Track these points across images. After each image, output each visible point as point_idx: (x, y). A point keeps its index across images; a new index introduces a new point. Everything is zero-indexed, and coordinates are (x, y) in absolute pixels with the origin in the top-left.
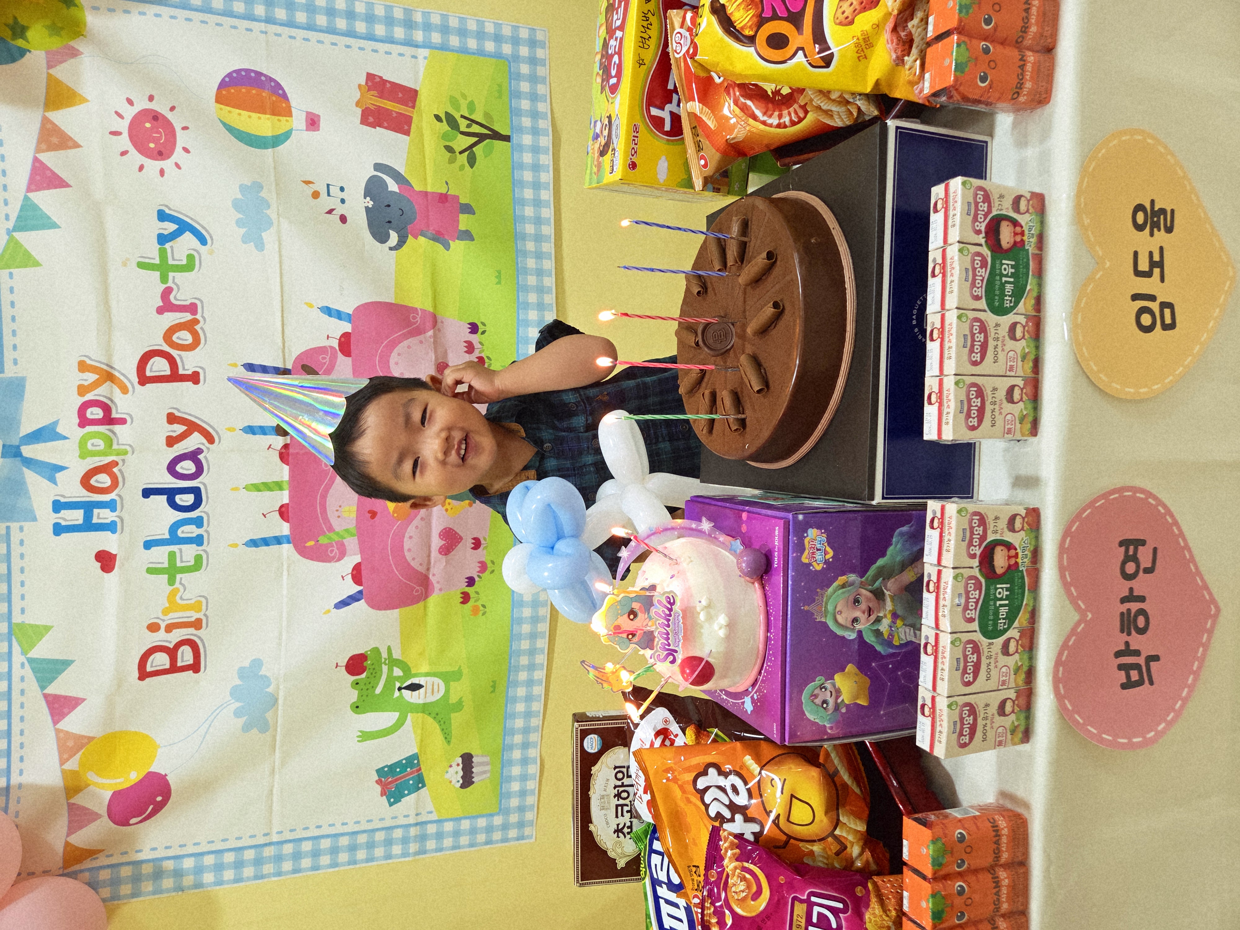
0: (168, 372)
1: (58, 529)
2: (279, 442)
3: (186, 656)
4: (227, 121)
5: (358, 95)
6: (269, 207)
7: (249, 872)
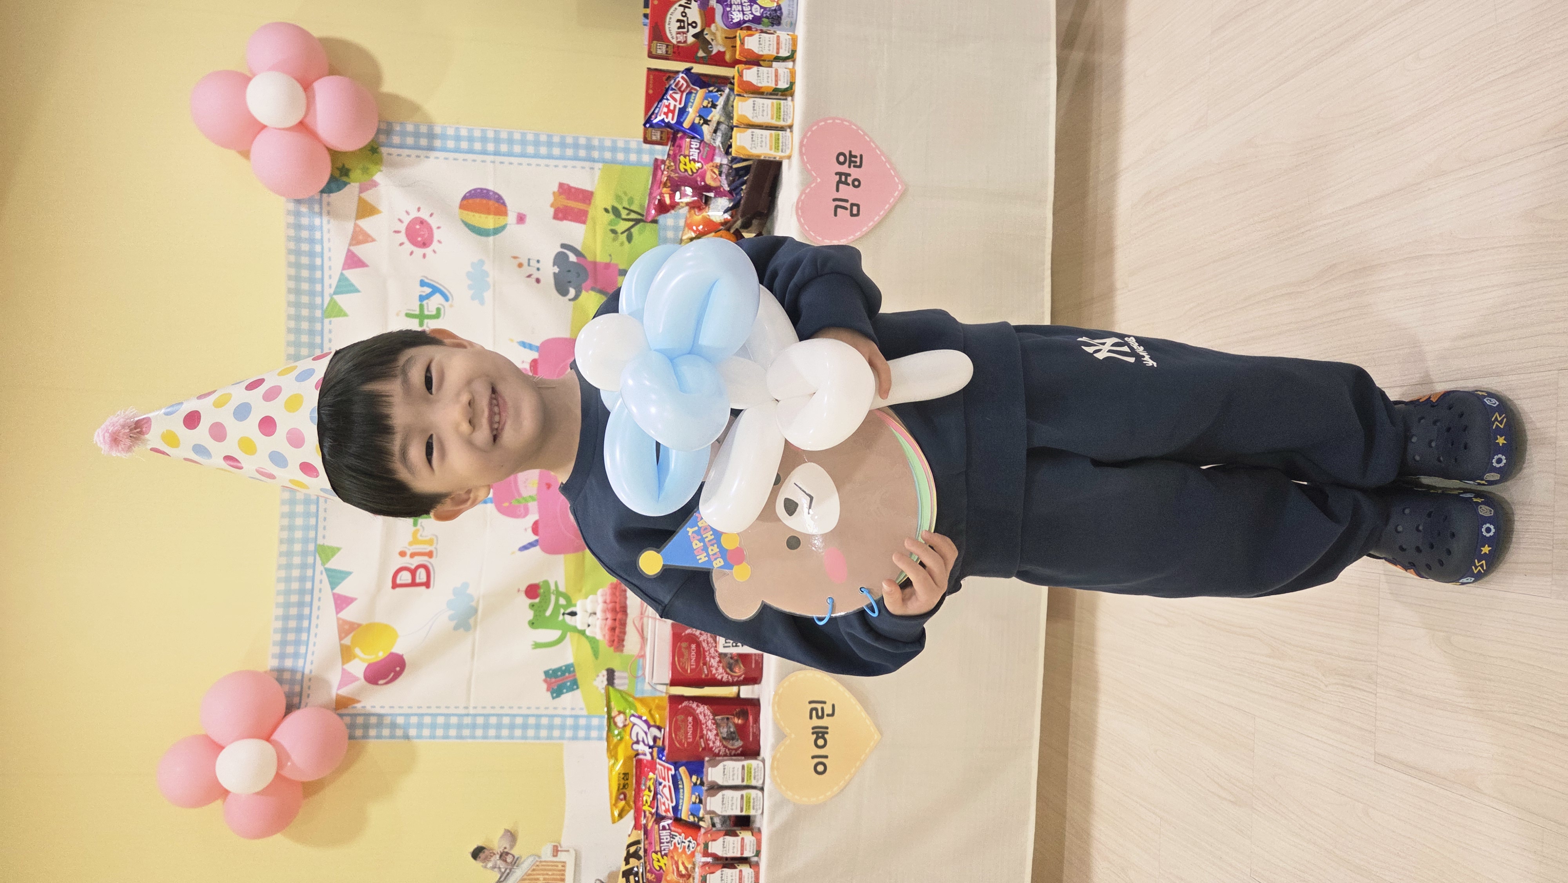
3: (421, 576)
4: (467, 220)
5: (551, 199)
6: (488, 275)
7: (453, 732)
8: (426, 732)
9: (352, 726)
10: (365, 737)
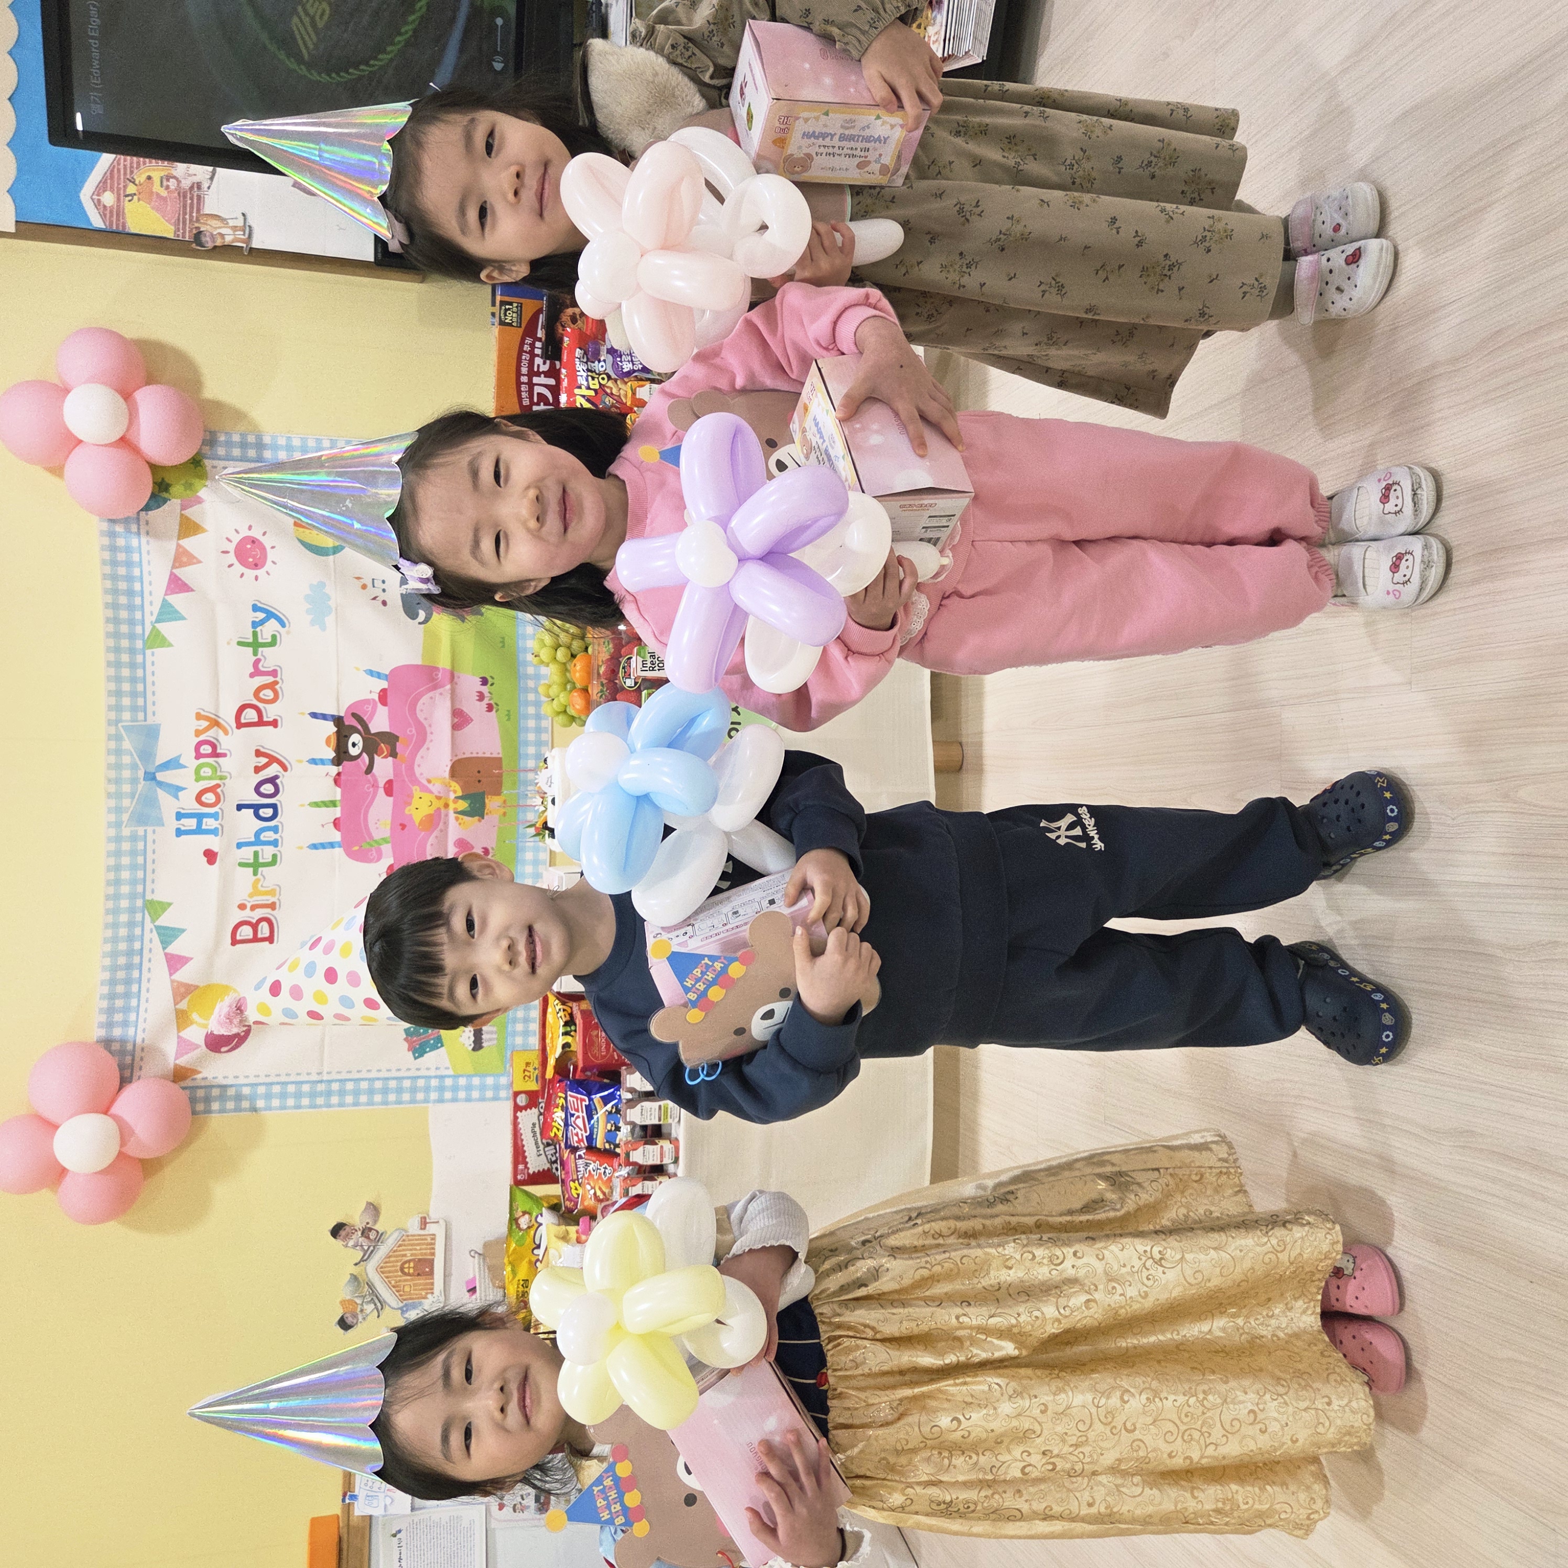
0: (256, 720)
1: (179, 833)
2: (334, 770)
3: (264, 930)
4: (302, 539)
6: (329, 599)
7: (305, 1101)
8: (276, 1103)
9: (193, 1100)
10: (208, 1111)
